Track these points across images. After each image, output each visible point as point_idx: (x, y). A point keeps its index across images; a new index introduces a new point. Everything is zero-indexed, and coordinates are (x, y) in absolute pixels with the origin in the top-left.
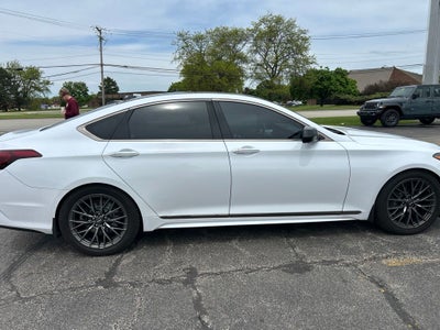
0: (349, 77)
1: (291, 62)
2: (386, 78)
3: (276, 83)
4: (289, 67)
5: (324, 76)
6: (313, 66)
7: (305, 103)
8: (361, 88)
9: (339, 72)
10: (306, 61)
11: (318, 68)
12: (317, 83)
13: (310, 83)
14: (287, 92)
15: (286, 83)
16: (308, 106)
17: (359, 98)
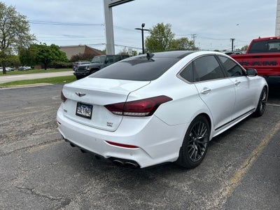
0: (60, 50)
1: (16, 38)
2: (82, 52)
3: (7, 53)
4: (16, 41)
5: (43, 49)
6: (35, 42)
7: (33, 68)
8: (69, 58)
9: (53, 46)
10: (29, 38)
11: (39, 44)
12: (39, 54)
13: (35, 54)
14: (18, 60)
15: (16, 54)
16: (36, 70)
17: (69, 64)
